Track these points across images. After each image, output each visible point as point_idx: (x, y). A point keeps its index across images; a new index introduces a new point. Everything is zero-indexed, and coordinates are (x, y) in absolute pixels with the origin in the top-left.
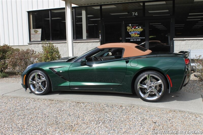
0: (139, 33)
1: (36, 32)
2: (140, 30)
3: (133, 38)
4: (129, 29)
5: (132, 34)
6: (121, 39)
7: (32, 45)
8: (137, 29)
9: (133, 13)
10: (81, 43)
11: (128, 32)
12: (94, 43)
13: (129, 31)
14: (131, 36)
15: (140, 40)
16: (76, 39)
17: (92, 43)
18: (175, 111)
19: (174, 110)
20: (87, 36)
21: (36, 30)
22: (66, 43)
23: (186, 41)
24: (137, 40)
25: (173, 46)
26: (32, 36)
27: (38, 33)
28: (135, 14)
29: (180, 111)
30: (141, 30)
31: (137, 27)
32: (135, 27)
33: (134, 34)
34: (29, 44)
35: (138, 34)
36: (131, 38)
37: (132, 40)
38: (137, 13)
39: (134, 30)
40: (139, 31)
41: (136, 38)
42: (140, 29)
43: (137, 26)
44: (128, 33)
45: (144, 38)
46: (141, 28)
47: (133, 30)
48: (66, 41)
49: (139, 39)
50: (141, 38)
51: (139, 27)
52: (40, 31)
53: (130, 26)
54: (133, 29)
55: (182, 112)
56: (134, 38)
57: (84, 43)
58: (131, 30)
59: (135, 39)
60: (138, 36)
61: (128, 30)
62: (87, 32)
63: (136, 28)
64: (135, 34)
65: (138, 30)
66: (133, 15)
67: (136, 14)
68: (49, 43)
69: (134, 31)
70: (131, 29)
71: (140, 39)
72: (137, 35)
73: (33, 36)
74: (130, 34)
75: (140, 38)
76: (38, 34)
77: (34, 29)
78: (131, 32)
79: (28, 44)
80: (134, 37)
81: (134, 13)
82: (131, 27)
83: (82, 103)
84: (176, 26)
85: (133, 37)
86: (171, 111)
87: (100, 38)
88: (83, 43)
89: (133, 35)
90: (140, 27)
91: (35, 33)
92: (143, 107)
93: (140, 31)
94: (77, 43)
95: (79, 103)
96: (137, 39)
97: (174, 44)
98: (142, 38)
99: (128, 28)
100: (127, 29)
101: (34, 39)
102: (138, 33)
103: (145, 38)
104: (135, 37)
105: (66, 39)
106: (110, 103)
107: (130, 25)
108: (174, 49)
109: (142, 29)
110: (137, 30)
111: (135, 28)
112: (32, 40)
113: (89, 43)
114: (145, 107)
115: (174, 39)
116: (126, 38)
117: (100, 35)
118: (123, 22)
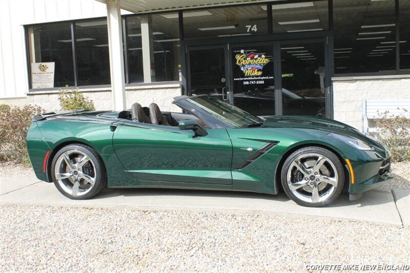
0: (261, 69)
1: (43, 69)
2: (262, 62)
3: (250, 78)
4: (240, 61)
5: (247, 70)
6: (223, 80)
7: (35, 96)
8: (256, 59)
9: (247, 26)
10: (140, 91)
12: (168, 90)
13: (240, 65)
14: (245, 74)
15: (263, 82)
16: (129, 83)
17: (164, 90)
18: (341, 222)
19: (338, 220)
20: (151, 76)
21: (43, 66)
22: (111, 91)
23: (358, 82)
25: (330, 92)
26: (34, 77)
27: (47, 70)
28: (252, 29)
29: (350, 222)
31: (256, 57)
32: (252, 55)
33: (250, 70)
34: (28, 95)
35: (258, 71)
36: (245, 77)
37: (247, 83)
38: (255, 26)
39: (251, 61)
40: (260, 64)
41: (255, 78)
42: (263, 60)
43: (256, 53)
44: (238, 67)
45: (272, 79)
46: (266, 58)
47: (248, 62)
48: (110, 87)
49: (261, 80)
50: (264, 78)
51: (260, 56)
52: (51, 66)
53: (242, 54)
54: (248, 59)
55: (355, 222)
56: (252, 78)
57: (147, 91)
58: (244, 61)
59: (252, 80)
60: (260, 73)
62: (152, 68)
64: (253, 69)
65: (259, 63)
66: (248, 31)
67: (255, 29)
68: (74, 92)
69: (250, 64)
70: (244, 59)
71: (264, 80)
72: (256, 73)
73: (37, 77)
74: (242, 69)
75: (262, 78)
76: (48, 73)
77: (40, 64)
78: (243, 66)
79: (26, 96)
80: (250, 77)
81: (250, 26)
82: (244, 55)
83: (152, 213)
84: (335, 51)
85: (248, 77)
86: (332, 221)
87: (181, 79)
88: (144, 91)
90: (263, 56)
91: (40, 71)
92: (277, 215)
93: (264, 64)
94: (132, 92)
95: (147, 213)
96: (256, 80)
97: (334, 90)
98: (267, 78)
99: (238, 57)
100: (236, 60)
101: (40, 84)
103: (272, 77)
105: (110, 83)
106: (210, 210)
107: (242, 51)
108: (334, 100)
109: (267, 60)
111: (252, 58)
112: (34, 86)
113: (158, 90)
114: (281, 215)
115: (333, 79)
116: (235, 79)
117: (180, 73)
118: (228, 45)
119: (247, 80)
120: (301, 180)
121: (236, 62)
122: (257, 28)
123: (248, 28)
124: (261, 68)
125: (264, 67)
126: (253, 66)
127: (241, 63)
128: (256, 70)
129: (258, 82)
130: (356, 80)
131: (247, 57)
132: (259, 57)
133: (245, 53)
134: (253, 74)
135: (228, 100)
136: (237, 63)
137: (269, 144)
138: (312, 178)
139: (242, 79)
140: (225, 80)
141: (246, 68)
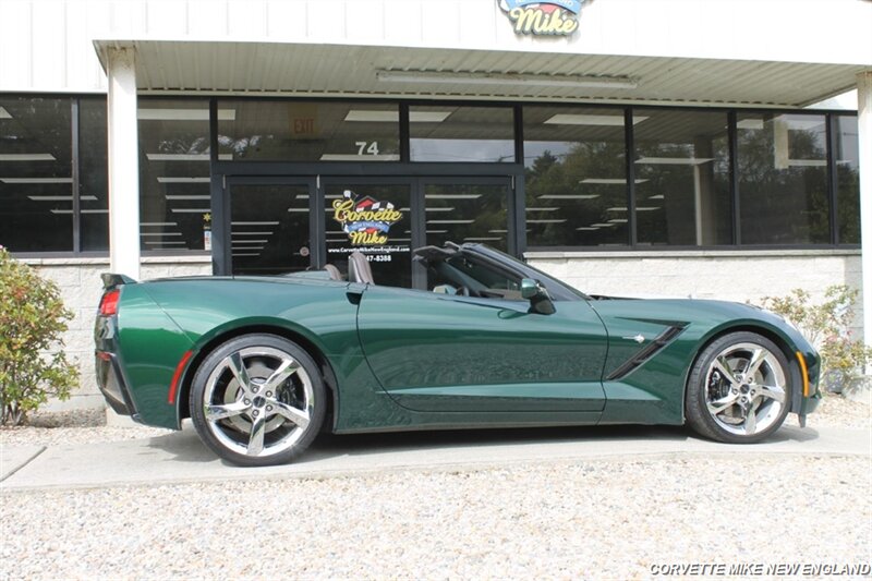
0: (386, 231)
2: (387, 218)
3: (361, 250)
4: (341, 212)
5: (357, 231)
6: (304, 252)
8: (376, 211)
9: (357, 144)
11: (339, 224)
13: (343, 221)
14: (351, 240)
15: (389, 258)
16: (81, 250)
17: (171, 268)
24: (378, 258)
28: (369, 151)
30: (395, 216)
31: (376, 205)
32: (368, 203)
33: (363, 232)
35: (380, 235)
36: (352, 247)
38: (375, 144)
39: (366, 215)
40: (384, 222)
41: (373, 249)
42: (389, 213)
43: (377, 199)
44: (338, 226)
45: (406, 252)
46: (395, 209)
47: (359, 216)
49: (384, 254)
50: (394, 250)
51: (383, 206)
53: (347, 199)
54: (358, 210)
56: (366, 250)
58: (350, 214)
60: (383, 240)
61: (337, 214)
62: (145, 214)
63: (371, 206)
64: (369, 231)
65: (382, 218)
66: (360, 153)
67: (374, 149)
69: (362, 220)
70: (351, 210)
71: (391, 254)
72: (375, 239)
74: (346, 230)
75: (387, 251)
78: (349, 223)
80: (362, 246)
81: (363, 144)
82: (351, 201)
85: (358, 247)
87: (208, 246)
90: (390, 206)
93: (391, 221)
96: (375, 254)
98: (398, 250)
99: (338, 206)
100: (335, 211)
103: (407, 249)
104: (369, 247)
109: (397, 213)
110: (376, 215)
111: (368, 209)
113: (156, 268)
115: (526, 255)
116: (330, 251)
117: (206, 233)
118: (318, 178)
120: (725, 395)
121: (334, 215)
122: (378, 148)
123: (360, 147)
124: (385, 229)
125: (392, 228)
126: (368, 225)
127: (345, 217)
128: (376, 233)
130: (568, 259)
131: (357, 206)
132: (381, 206)
133: (352, 196)
134: (368, 241)
136: (336, 217)
137: (670, 328)
138: (745, 389)
139: (345, 250)
140: (307, 251)
141: (354, 227)
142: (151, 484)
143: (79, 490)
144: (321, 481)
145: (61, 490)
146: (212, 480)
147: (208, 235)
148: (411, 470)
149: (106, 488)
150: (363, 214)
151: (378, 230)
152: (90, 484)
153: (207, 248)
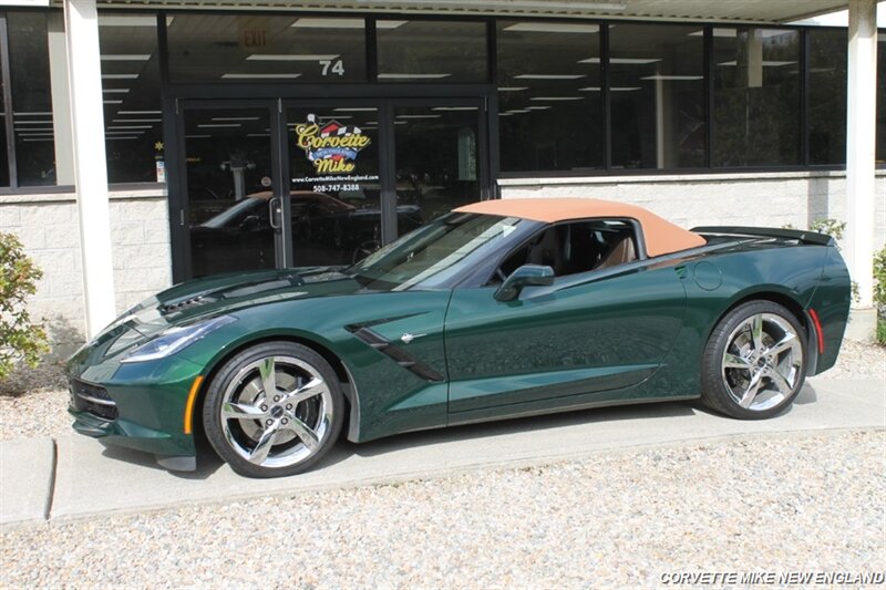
0: (353, 158)
2: (354, 144)
3: (327, 179)
4: (305, 138)
5: (322, 159)
6: (265, 182)
8: (342, 136)
9: (321, 62)
11: (303, 151)
12: (136, 203)
13: (306, 147)
14: (316, 168)
15: (357, 187)
16: (19, 186)
23: (545, 189)
24: (345, 188)
28: (334, 70)
30: (363, 141)
31: (342, 130)
32: (333, 127)
33: (328, 159)
35: (346, 162)
36: (318, 176)
37: (324, 188)
38: (340, 63)
39: (331, 140)
40: (351, 148)
41: (339, 178)
42: (356, 139)
43: (343, 123)
44: (303, 153)
45: (375, 180)
46: (362, 135)
47: (325, 143)
49: (352, 182)
50: (361, 178)
51: (350, 130)
53: (311, 123)
54: (323, 135)
56: (332, 179)
58: (314, 140)
59: (333, 183)
60: (350, 167)
61: (300, 140)
63: (337, 131)
64: (336, 159)
65: (349, 144)
66: (324, 73)
67: (339, 69)
69: (328, 146)
70: (316, 135)
71: (358, 182)
72: (341, 167)
74: (311, 158)
75: (356, 178)
78: (314, 150)
80: (328, 174)
81: (328, 63)
82: (315, 125)
85: (324, 176)
89: (324, 165)
90: (357, 130)
93: (358, 147)
96: (342, 183)
98: (366, 178)
99: (302, 131)
100: (298, 136)
102: (350, 154)
103: (377, 177)
104: (335, 175)
107: (311, 117)
109: (365, 138)
110: (343, 141)
111: (334, 134)
115: (500, 182)
116: (294, 180)
117: (158, 163)
118: (280, 101)
119: (321, 183)
121: (297, 142)
122: (343, 67)
123: (323, 65)
124: (352, 155)
126: (334, 151)
127: (310, 143)
128: (342, 160)
129: (345, 186)
131: (322, 130)
132: (347, 131)
133: (317, 121)
134: (334, 169)
135: (281, 229)
136: (300, 143)
139: (311, 180)
140: (270, 182)
141: (319, 154)
142: (220, 500)
143: (145, 512)
144: (396, 486)
145: (125, 514)
146: (283, 493)
147: (160, 166)
148: (483, 469)
149: (173, 508)
150: (329, 139)
151: (344, 157)
152: (157, 505)
153: (159, 181)
